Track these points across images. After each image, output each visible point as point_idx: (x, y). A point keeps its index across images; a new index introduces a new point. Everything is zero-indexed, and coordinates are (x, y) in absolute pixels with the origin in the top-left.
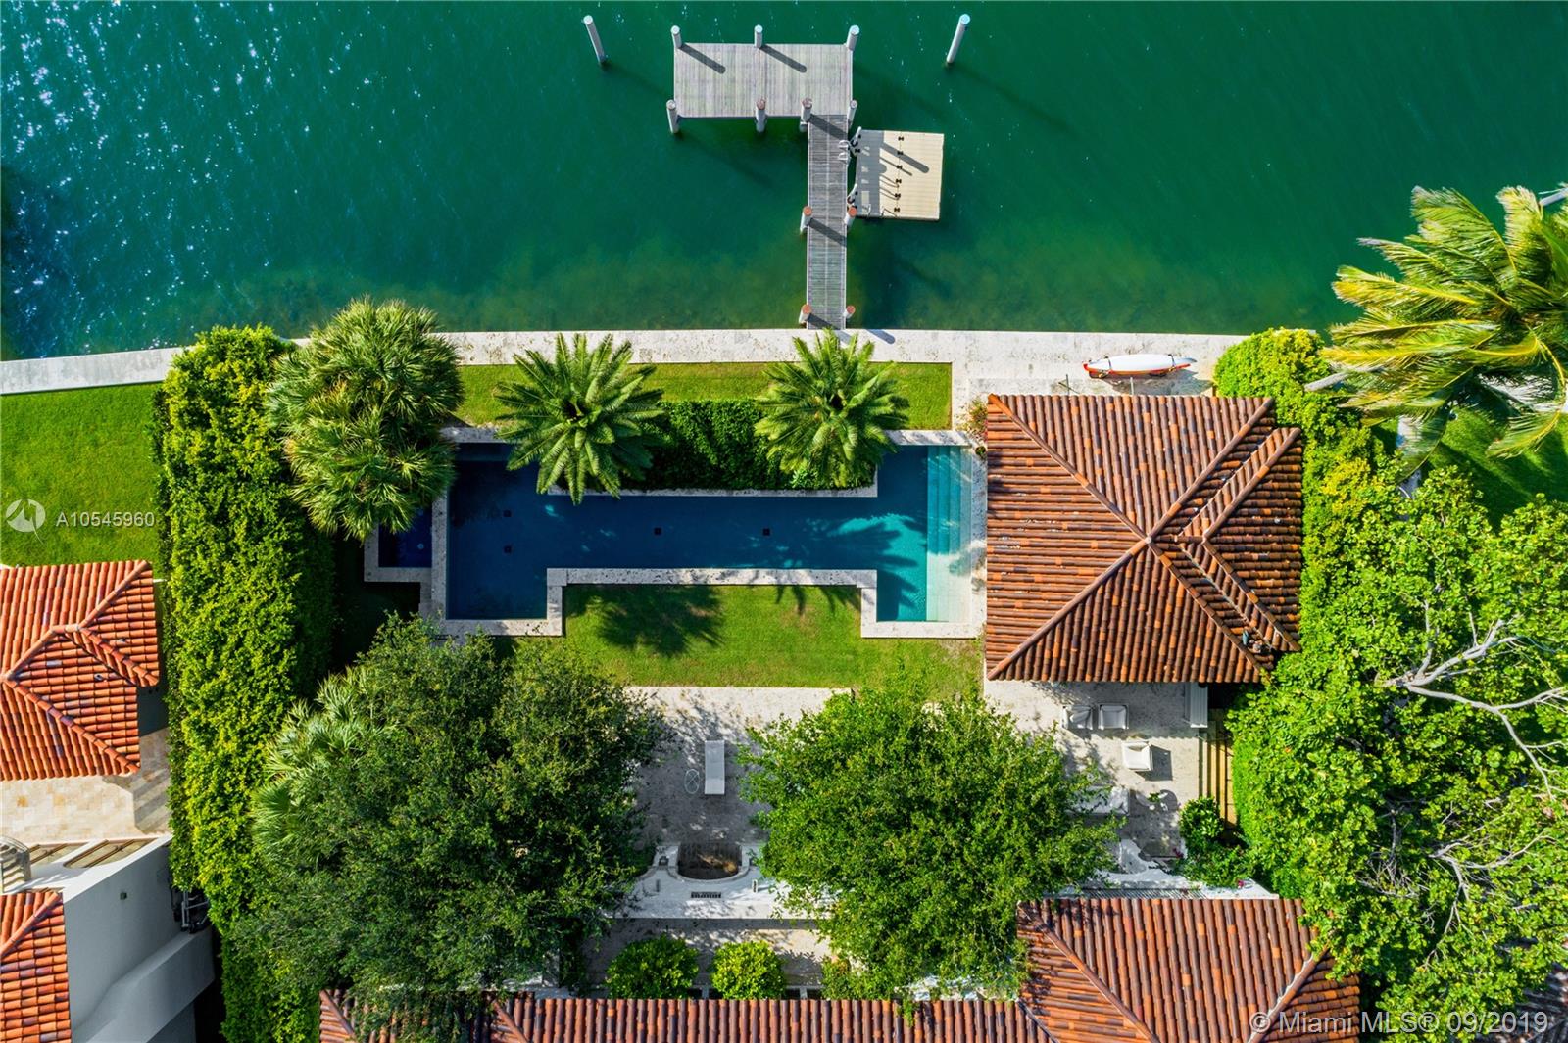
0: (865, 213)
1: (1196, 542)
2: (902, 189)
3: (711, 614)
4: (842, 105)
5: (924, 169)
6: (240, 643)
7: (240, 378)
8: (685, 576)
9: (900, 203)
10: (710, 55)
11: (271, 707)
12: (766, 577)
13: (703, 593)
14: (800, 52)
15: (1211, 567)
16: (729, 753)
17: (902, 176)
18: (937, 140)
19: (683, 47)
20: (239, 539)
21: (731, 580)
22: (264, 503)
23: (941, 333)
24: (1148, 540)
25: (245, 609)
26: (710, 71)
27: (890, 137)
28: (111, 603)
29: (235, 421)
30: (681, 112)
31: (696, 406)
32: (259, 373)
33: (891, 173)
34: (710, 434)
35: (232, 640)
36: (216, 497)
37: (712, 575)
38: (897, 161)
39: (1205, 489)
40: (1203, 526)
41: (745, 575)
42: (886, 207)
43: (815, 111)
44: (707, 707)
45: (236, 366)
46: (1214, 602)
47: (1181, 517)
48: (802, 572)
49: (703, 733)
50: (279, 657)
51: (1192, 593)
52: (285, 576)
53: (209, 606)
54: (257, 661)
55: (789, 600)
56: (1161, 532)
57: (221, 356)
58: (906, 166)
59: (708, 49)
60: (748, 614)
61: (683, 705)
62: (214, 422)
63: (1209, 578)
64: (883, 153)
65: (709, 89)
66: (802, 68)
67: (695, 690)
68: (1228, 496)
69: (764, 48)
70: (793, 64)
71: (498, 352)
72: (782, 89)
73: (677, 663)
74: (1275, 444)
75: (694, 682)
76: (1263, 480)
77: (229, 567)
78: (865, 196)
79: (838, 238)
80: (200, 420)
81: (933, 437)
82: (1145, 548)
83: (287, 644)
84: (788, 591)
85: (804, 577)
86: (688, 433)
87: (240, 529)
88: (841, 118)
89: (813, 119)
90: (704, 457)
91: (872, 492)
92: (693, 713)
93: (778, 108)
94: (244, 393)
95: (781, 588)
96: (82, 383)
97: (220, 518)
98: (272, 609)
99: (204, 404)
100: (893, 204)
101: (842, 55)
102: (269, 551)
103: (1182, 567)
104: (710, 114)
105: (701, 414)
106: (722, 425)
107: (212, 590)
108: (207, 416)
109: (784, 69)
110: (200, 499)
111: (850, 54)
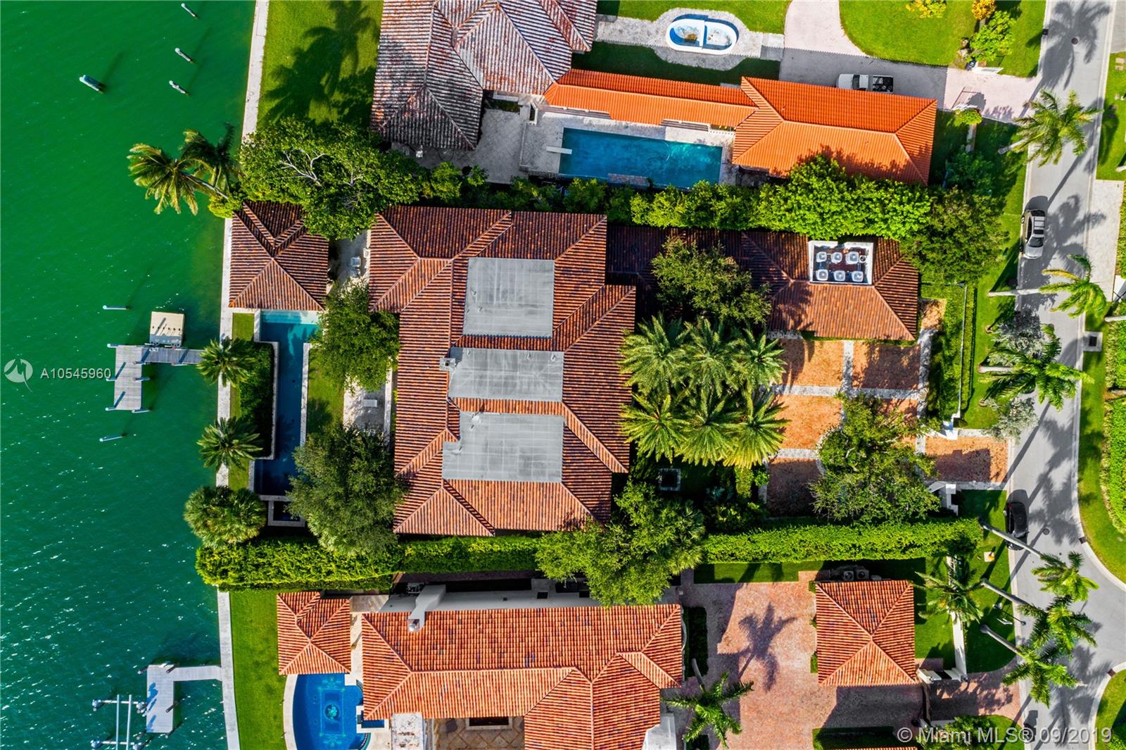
0: (180, 342)
1: (276, 241)
2: (172, 328)
3: (317, 402)
4: (138, 351)
5: (165, 319)
6: (300, 561)
7: (212, 559)
8: (304, 411)
9: (177, 328)
10: (119, 396)
11: (321, 551)
12: (305, 383)
13: (310, 405)
14: (119, 364)
15: (285, 236)
16: (367, 398)
17: (167, 327)
18: (154, 314)
19: (116, 406)
20: (265, 561)
21: (306, 395)
22: (253, 551)
23: (222, 316)
24: (273, 259)
25: (289, 560)
26: (124, 397)
27: (152, 332)
28: (289, 606)
29: (226, 560)
30: (139, 408)
31: (242, 406)
32: (211, 553)
33: (165, 332)
34: (251, 401)
35: (298, 564)
36: (250, 567)
37: (304, 402)
38: (161, 329)
39: (259, 237)
40: (271, 239)
41: (304, 390)
42: (178, 333)
43: (140, 360)
44: (350, 405)
45: (208, 560)
46: (297, 235)
47: (267, 246)
48: (304, 370)
49: (360, 406)
50: (306, 549)
51: (293, 243)
52: (279, 546)
53: (286, 571)
54: (306, 556)
55: (313, 375)
56: (271, 254)
57: (205, 565)
58: (163, 326)
59: (117, 397)
60: (318, 389)
61: (350, 413)
62: (226, 568)
63: (289, 237)
64: (158, 335)
65: (130, 397)
66: (124, 364)
67: (345, 409)
68: (263, 229)
69: (117, 377)
70: (123, 367)
71: (224, 476)
72: (132, 371)
73: (334, 415)
74: (248, 211)
75: (342, 409)
76: (258, 217)
77: (274, 564)
78: (173, 341)
79: (186, 352)
80: (225, 573)
81: (257, 322)
82: (276, 259)
83: (302, 546)
84: (310, 375)
85: (306, 368)
86: (250, 409)
87: (261, 560)
88: (143, 350)
89: (143, 360)
90: (258, 404)
91: (275, 344)
92: (353, 410)
93: (139, 373)
94: (217, 557)
95: (309, 378)
96: (229, 625)
97: (257, 566)
98: (289, 550)
99: (219, 570)
100: (177, 330)
101: (120, 349)
102: (268, 550)
103: (284, 246)
104: (140, 397)
105: (244, 404)
106: (247, 398)
107: (282, 570)
108: (224, 570)
109: (125, 371)
110: (250, 572)
111: (120, 346)
